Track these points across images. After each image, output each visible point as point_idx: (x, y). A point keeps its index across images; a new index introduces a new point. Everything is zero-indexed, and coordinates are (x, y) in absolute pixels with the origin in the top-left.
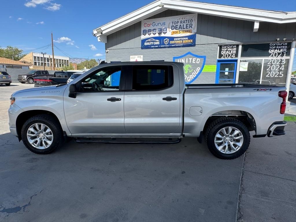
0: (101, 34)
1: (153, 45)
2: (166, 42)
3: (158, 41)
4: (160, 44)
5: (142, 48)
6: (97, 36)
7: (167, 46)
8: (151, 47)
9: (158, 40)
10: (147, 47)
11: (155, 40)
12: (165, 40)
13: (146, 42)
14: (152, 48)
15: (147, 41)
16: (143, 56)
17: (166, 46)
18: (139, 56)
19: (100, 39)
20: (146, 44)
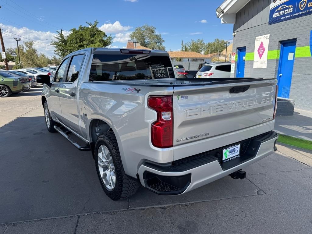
0: (223, 14)
1: (284, 15)
2: (302, 6)
3: (292, 7)
4: (294, 12)
5: (270, 23)
6: (220, 17)
7: (303, 12)
8: (281, 19)
9: (290, 6)
10: (276, 20)
11: (287, 7)
12: (301, 4)
13: (275, 13)
14: (282, 21)
15: (276, 10)
16: (270, 36)
17: (301, 13)
18: (265, 36)
19: (223, 20)
20: (275, 15)
